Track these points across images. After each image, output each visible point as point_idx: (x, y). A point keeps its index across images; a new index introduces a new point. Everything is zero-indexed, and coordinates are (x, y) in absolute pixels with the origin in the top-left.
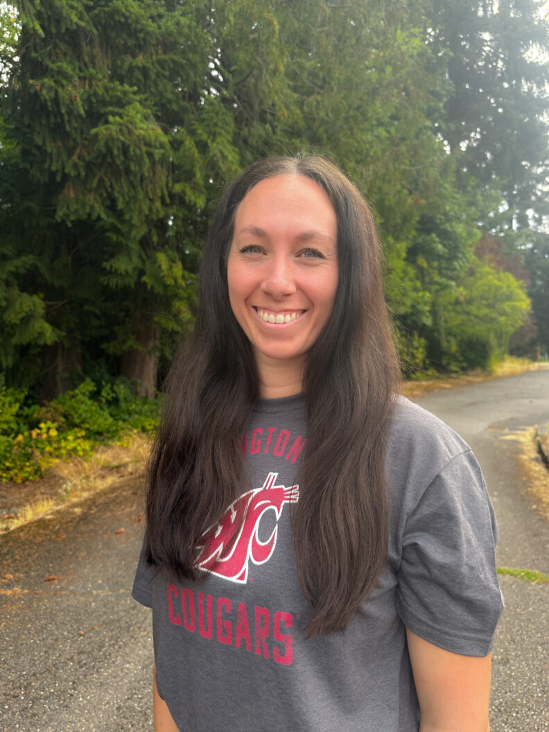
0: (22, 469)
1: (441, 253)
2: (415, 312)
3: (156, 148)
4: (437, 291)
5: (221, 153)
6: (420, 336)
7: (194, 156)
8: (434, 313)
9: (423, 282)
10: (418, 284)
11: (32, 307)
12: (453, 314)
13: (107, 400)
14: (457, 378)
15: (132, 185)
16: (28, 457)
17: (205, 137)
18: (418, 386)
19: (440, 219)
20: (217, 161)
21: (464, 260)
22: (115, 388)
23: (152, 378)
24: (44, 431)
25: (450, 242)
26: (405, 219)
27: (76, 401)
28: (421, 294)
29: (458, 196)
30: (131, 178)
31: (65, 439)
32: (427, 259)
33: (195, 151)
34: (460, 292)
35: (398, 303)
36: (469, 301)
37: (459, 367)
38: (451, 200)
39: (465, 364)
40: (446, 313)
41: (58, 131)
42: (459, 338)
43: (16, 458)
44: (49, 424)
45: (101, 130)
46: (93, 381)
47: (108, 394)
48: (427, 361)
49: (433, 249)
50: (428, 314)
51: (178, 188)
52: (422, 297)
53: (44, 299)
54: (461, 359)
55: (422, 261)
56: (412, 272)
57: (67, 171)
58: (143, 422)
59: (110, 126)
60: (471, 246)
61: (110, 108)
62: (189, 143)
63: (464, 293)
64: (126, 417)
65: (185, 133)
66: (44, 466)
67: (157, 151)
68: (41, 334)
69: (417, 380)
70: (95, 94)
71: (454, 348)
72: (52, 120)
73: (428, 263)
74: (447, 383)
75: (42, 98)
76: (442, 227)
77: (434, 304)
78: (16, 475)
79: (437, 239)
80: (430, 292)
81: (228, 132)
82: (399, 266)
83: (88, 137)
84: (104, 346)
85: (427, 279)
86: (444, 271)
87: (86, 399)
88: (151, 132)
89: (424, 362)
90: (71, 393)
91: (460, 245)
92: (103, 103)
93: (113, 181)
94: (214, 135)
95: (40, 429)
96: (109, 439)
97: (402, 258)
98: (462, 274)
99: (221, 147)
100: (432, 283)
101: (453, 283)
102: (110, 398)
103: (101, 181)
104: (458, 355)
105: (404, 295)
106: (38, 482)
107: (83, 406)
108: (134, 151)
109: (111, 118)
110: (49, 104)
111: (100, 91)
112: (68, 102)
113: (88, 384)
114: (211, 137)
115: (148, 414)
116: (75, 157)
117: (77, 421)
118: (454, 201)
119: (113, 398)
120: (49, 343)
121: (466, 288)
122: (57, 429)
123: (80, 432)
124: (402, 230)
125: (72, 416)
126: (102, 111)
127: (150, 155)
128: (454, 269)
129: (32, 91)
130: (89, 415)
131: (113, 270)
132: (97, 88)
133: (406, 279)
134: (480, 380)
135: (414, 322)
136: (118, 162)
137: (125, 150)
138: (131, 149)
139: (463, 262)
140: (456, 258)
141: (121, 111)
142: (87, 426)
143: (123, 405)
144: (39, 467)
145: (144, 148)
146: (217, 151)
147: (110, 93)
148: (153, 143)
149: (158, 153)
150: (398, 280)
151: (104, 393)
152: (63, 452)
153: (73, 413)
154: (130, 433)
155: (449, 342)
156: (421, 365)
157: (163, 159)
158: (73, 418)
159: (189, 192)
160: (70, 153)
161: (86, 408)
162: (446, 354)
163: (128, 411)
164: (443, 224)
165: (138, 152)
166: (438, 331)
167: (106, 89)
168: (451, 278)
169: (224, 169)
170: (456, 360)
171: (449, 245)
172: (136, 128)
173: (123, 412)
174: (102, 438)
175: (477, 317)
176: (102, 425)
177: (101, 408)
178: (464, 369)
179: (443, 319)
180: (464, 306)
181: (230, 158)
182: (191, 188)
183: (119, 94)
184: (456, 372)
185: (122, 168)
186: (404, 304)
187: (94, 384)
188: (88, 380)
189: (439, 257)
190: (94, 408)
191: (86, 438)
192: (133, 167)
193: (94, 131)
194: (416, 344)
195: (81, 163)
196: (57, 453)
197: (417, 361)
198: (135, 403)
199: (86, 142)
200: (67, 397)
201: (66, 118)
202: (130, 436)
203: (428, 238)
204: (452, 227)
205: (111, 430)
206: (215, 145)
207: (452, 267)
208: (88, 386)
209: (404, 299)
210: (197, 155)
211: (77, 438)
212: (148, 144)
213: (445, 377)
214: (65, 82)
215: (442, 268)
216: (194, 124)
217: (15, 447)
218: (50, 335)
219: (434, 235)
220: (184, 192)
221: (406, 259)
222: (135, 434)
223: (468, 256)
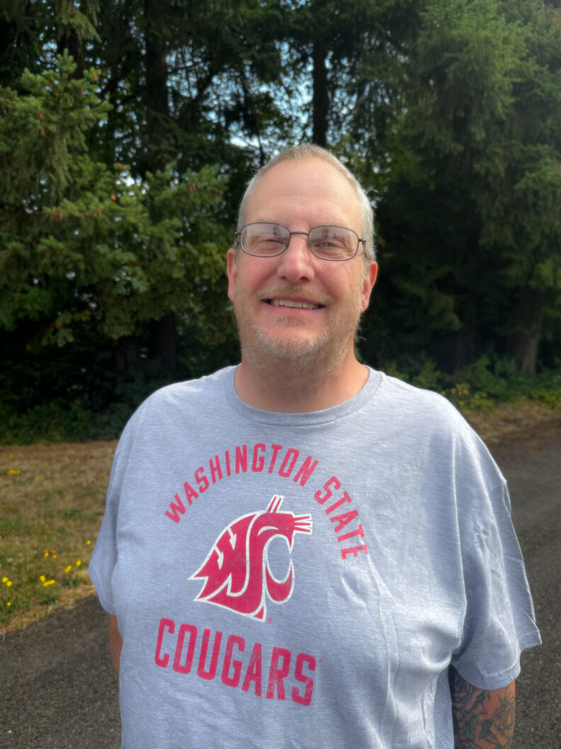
15: (537, 214)
22: (505, 363)
24: (460, 390)
27: (477, 372)
30: (538, 210)
31: (474, 397)
44: (462, 385)
47: (500, 368)
57: (491, 214)
61: (526, 165)
64: (516, 386)
68: (451, 323)
70: (514, 158)
87: (484, 370)
90: (472, 365)
92: (519, 163)
93: (524, 215)
95: (457, 388)
102: (501, 371)
103: (516, 216)
107: (483, 375)
110: (483, 176)
111: (518, 155)
113: (484, 359)
116: (497, 203)
117: (479, 385)
122: (468, 390)
123: (482, 393)
125: (474, 382)
126: (519, 169)
130: (487, 382)
131: (507, 276)
132: (515, 153)
136: (530, 202)
142: (487, 390)
143: (513, 378)
147: (525, 154)
151: (497, 367)
152: (472, 406)
153: (476, 380)
154: (520, 398)
158: (476, 384)
160: (494, 201)
161: (485, 377)
163: (517, 381)
167: (522, 152)
173: (513, 382)
183: (533, 153)
185: (531, 205)
187: (488, 359)
188: (484, 356)
190: (490, 378)
191: (487, 398)
193: (516, 187)
195: (501, 207)
196: (467, 407)
198: (521, 376)
200: (470, 368)
208: (483, 362)
218: (456, 323)
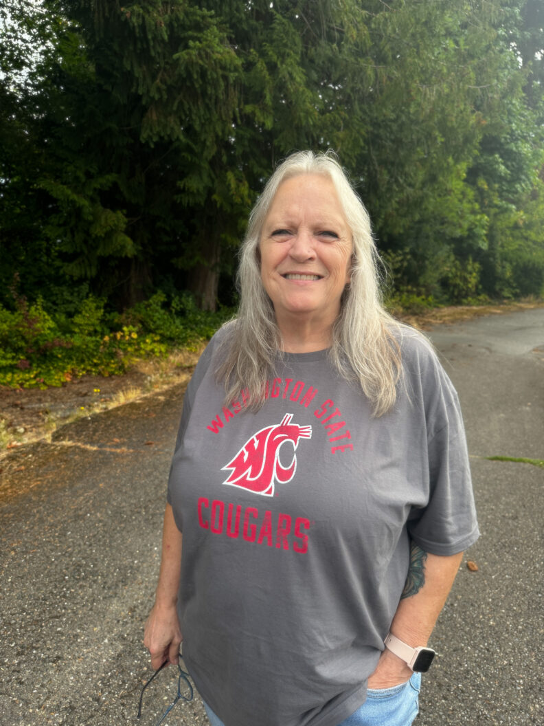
0: (107, 365)
1: (503, 174)
2: (472, 235)
3: (230, 71)
4: (496, 215)
5: (290, 74)
6: (474, 261)
7: (264, 77)
8: (491, 237)
9: (482, 205)
10: (477, 206)
11: (116, 222)
12: (511, 239)
13: (176, 310)
14: (510, 304)
15: (207, 107)
16: (113, 355)
17: (275, 58)
18: (467, 310)
19: (506, 138)
20: (285, 82)
21: (528, 182)
22: (183, 300)
23: (213, 293)
24: (127, 333)
25: (514, 163)
26: (467, 140)
27: (151, 310)
28: (478, 217)
29: (526, 113)
30: (207, 101)
31: (145, 342)
32: (487, 181)
33: (266, 73)
34: (519, 216)
35: (454, 225)
36: (529, 226)
37: (513, 294)
38: (519, 117)
39: (518, 291)
40: (503, 238)
41: (144, 56)
42: (515, 264)
43: (103, 356)
44: (131, 327)
45: (182, 55)
46: (164, 293)
47: (177, 305)
48: (480, 287)
49: (495, 170)
50: (484, 238)
51: (248, 109)
52: (480, 221)
53: (126, 216)
54: (514, 285)
55: (482, 183)
56: (471, 193)
57: (151, 94)
58: (207, 331)
59: (190, 51)
60: (536, 168)
61: (190, 33)
62: (261, 65)
63: (524, 217)
64: (194, 326)
65: (258, 55)
66: (127, 364)
67: (232, 74)
68: (123, 247)
69: (469, 304)
70: (177, 19)
71: (508, 274)
72: (139, 45)
73: (489, 185)
74: (498, 309)
75: (131, 24)
76: (506, 147)
77: (491, 228)
78: (103, 370)
79: (500, 160)
80: (488, 215)
81: (296, 53)
82: (458, 187)
83: (170, 62)
84: (174, 261)
85: (486, 202)
86: (504, 194)
87: (158, 308)
88: (227, 57)
89: (477, 287)
90: (146, 303)
91: (525, 166)
92: (183, 27)
93: (191, 104)
94: (283, 56)
95: (123, 331)
96: (179, 344)
97: (462, 178)
98: (524, 198)
99: (290, 69)
100: (492, 205)
101: (514, 207)
102: (178, 308)
103: (181, 103)
104: (511, 281)
105: (462, 217)
106: (123, 377)
107: (157, 314)
108: (211, 74)
109: (191, 43)
110: (137, 30)
111: (182, 16)
112: (154, 28)
113: (160, 295)
114: (280, 59)
115: (212, 325)
116: (158, 81)
117: (153, 327)
118: (522, 119)
119: (181, 308)
120: (129, 255)
121: (526, 212)
122: (137, 333)
123: (155, 336)
124: (462, 151)
125: (147, 322)
126: (182, 35)
127: (225, 78)
128: (516, 192)
129: (123, 19)
130: (161, 323)
131: (186, 189)
132: (178, 13)
133: (464, 201)
134: (532, 306)
135: (470, 246)
136: (197, 86)
137: (203, 74)
138: (209, 73)
139: (526, 185)
140: (519, 180)
141: (199, 35)
142: (161, 332)
143: (190, 316)
144: (123, 365)
145: (220, 72)
146: (286, 73)
147: (190, 18)
148: (228, 67)
149: (232, 76)
150: (456, 201)
151: (173, 304)
152: (142, 352)
153: (148, 320)
154: (197, 340)
155: (503, 267)
156: (474, 290)
157: (237, 82)
158: (149, 325)
159: (258, 113)
160: (154, 78)
161: (160, 317)
162: (500, 279)
163: (194, 320)
164: (508, 143)
165: (215, 76)
166: (493, 256)
167: (187, 14)
168: (513, 202)
169: (292, 90)
170: (510, 285)
171: (513, 166)
172: (213, 52)
173: (190, 321)
174: (173, 343)
175: (535, 242)
176: (174, 332)
177: (172, 318)
178: (517, 296)
179: (500, 243)
180: (523, 231)
181: (298, 79)
182: (260, 109)
183: (198, 18)
184: (508, 298)
185: (199, 91)
186: (460, 226)
187: (164, 295)
188: (160, 292)
189: (501, 179)
190: (166, 317)
191: (161, 342)
192: (210, 90)
193: (176, 56)
194: (469, 268)
195: (164, 87)
196: (137, 354)
197: (470, 286)
198: (200, 315)
199: (168, 67)
200: (143, 306)
201: (152, 43)
202: (198, 343)
203: (491, 158)
204: (517, 148)
205: (181, 337)
206: (284, 66)
207: (513, 189)
208: (160, 297)
209: (461, 221)
210: (268, 77)
211: (154, 341)
212: (223, 68)
213: (497, 303)
214: (151, 9)
215: (503, 191)
216: (265, 45)
217: (102, 347)
219: (497, 156)
220: (254, 113)
221: (465, 180)
222: (202, 341)
223: (532, 178)
